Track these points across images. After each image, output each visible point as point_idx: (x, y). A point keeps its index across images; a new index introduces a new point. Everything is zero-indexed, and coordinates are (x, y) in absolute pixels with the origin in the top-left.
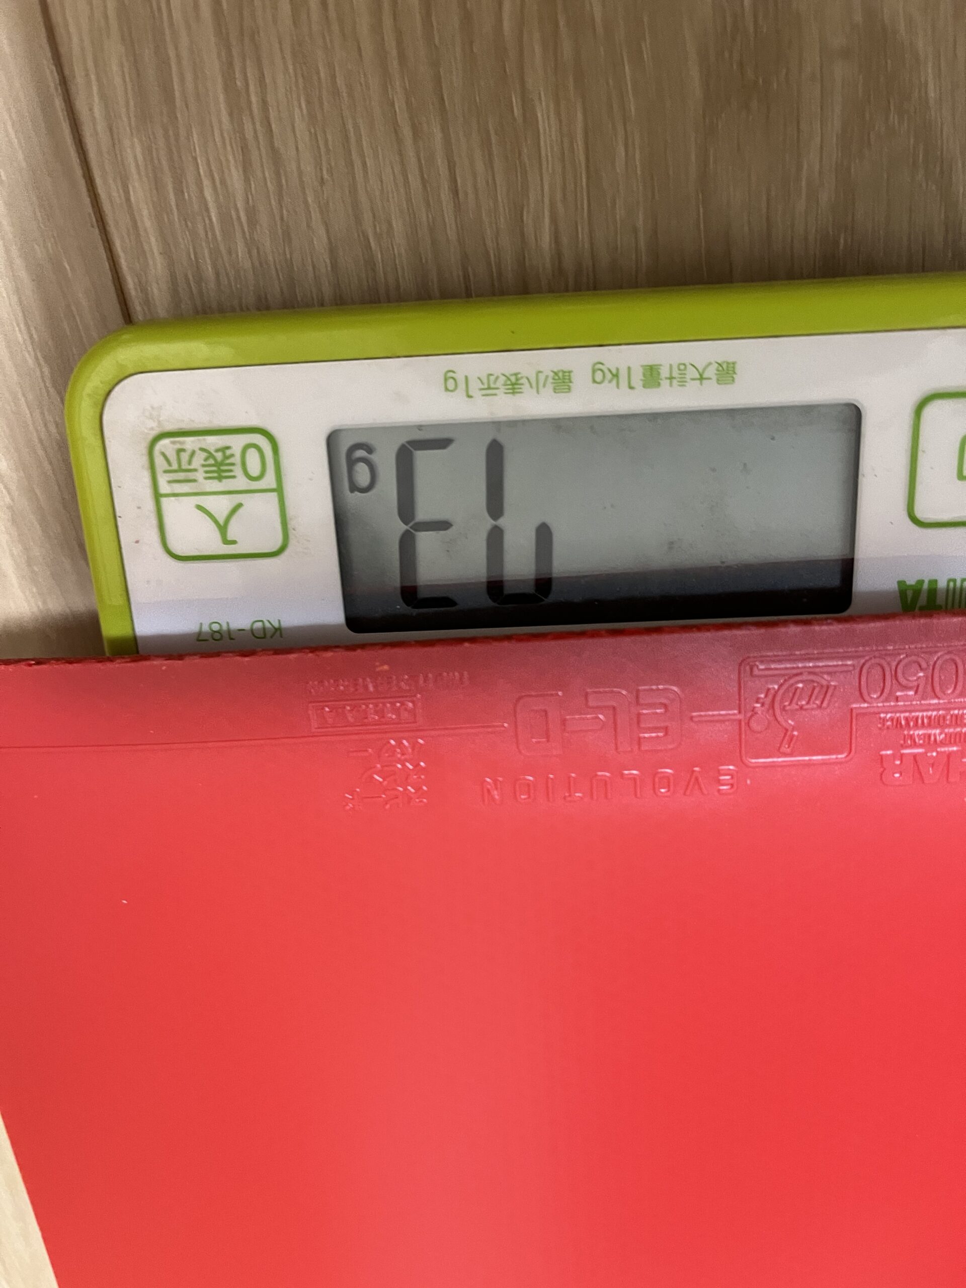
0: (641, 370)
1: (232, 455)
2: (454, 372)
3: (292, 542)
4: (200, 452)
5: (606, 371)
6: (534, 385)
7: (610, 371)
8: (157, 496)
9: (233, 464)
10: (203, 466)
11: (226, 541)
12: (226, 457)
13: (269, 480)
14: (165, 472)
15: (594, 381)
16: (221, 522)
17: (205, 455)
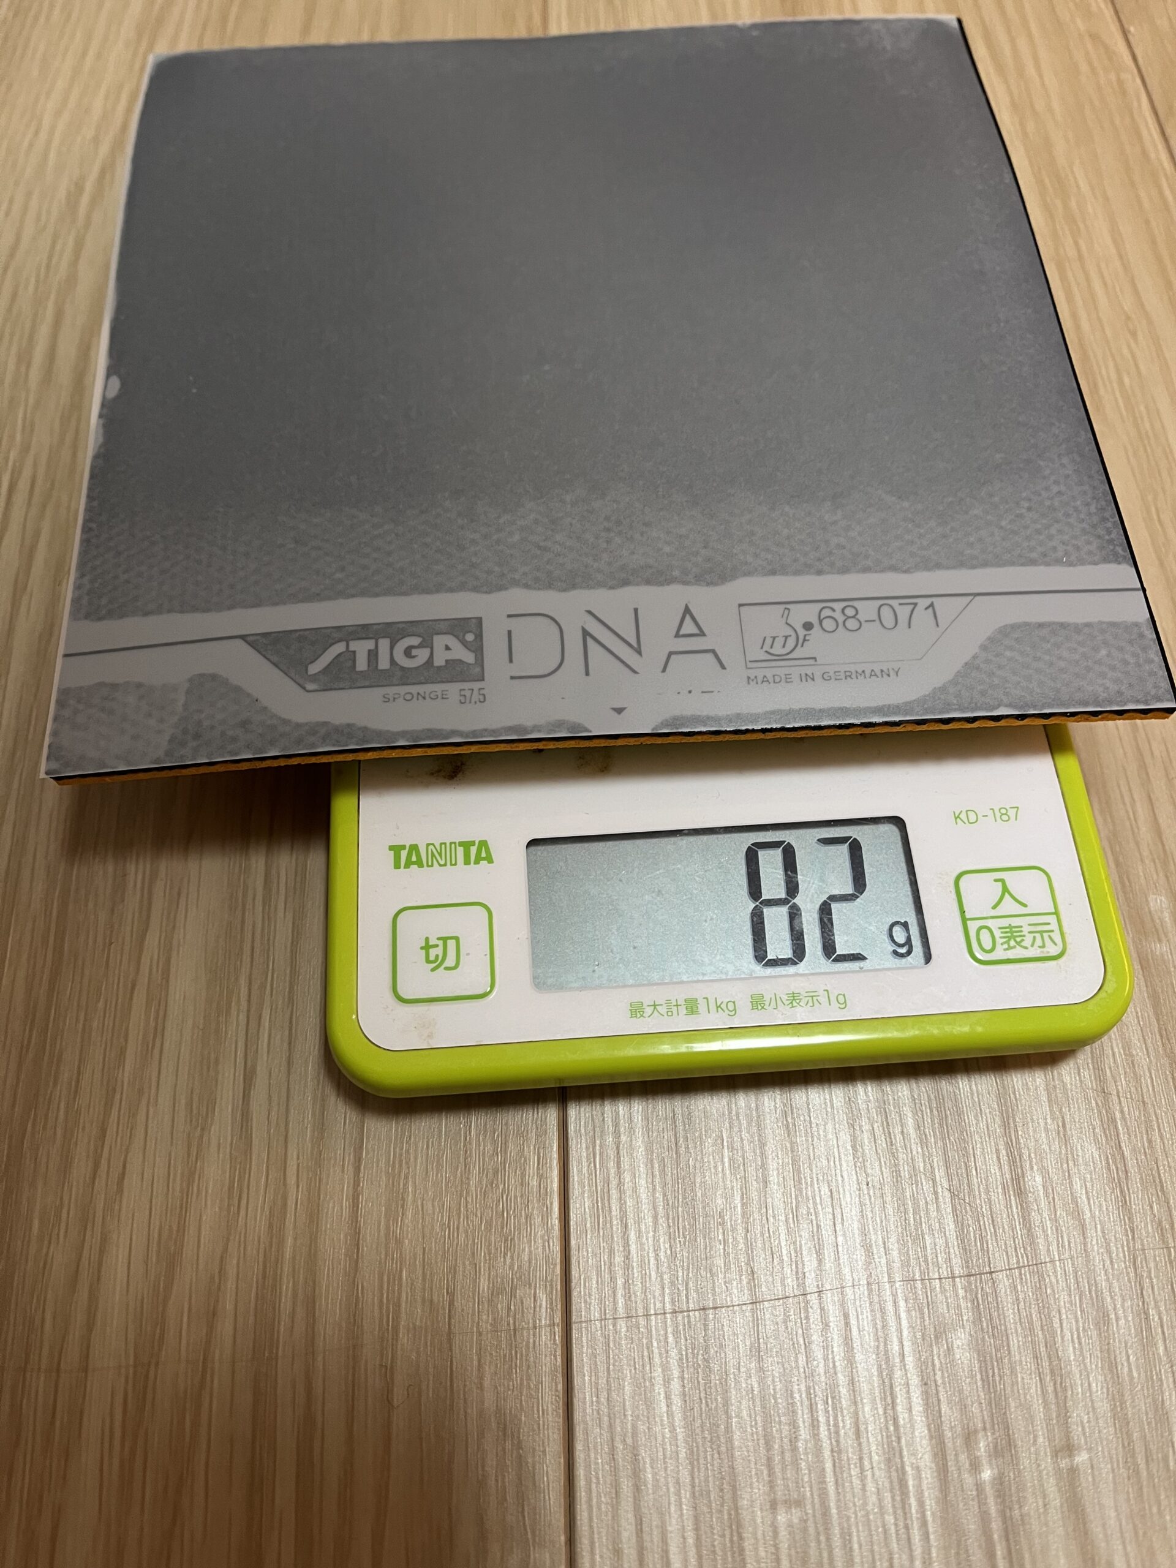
0: (700, 1010)
1: (1002, 944)
2: (840, 1007)
3: (952, 882)
4: (1026, 946)
6: (778, 999)
7: (724, 1011)
8: (1056, 913)
9: (1001, 937)
10: (1024, 936)
11: (1002, 881)
12: (1008, 942)
13: (973, 926)
15: (734, 1003)
17: (1023, 944)
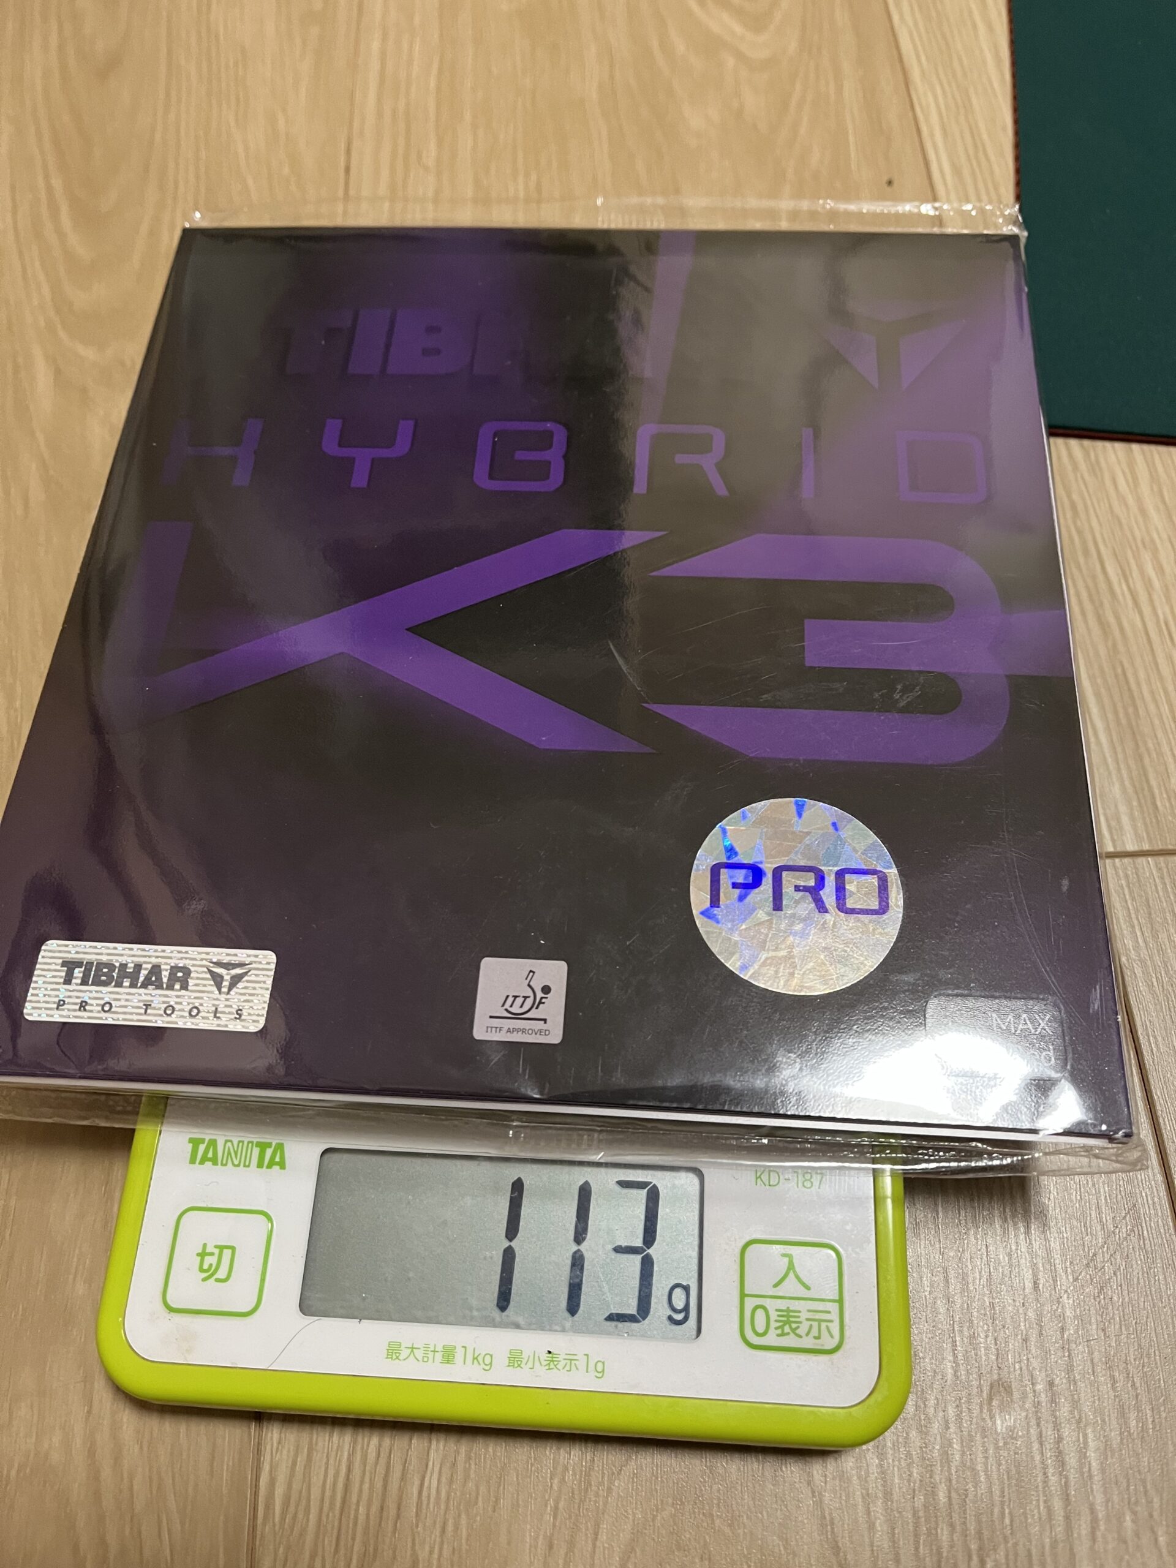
0: (456, 1361)
1: (776, 1328)
2: (597, 1377)
3: (738, 1251)
4: (800, 1334)
5: (481, 1362)
6: (536, 1358)
7: (480, 1364)
8: (840, 1301)
9: (776, 1321)
10: (800, 1322)
11: (790, 1256)
12: (781, 1327)
13: (750, 1303)
14: (831, 1321)
15: (491, 1356)
16: (791, 1274)
17: (798, 1332)
